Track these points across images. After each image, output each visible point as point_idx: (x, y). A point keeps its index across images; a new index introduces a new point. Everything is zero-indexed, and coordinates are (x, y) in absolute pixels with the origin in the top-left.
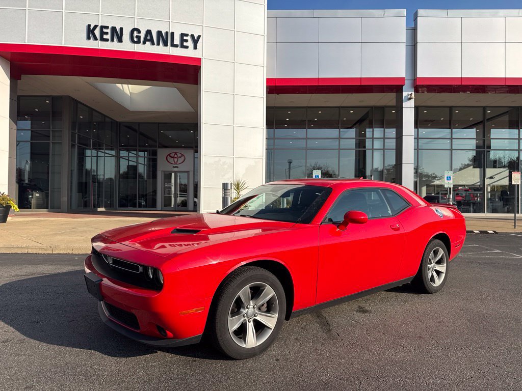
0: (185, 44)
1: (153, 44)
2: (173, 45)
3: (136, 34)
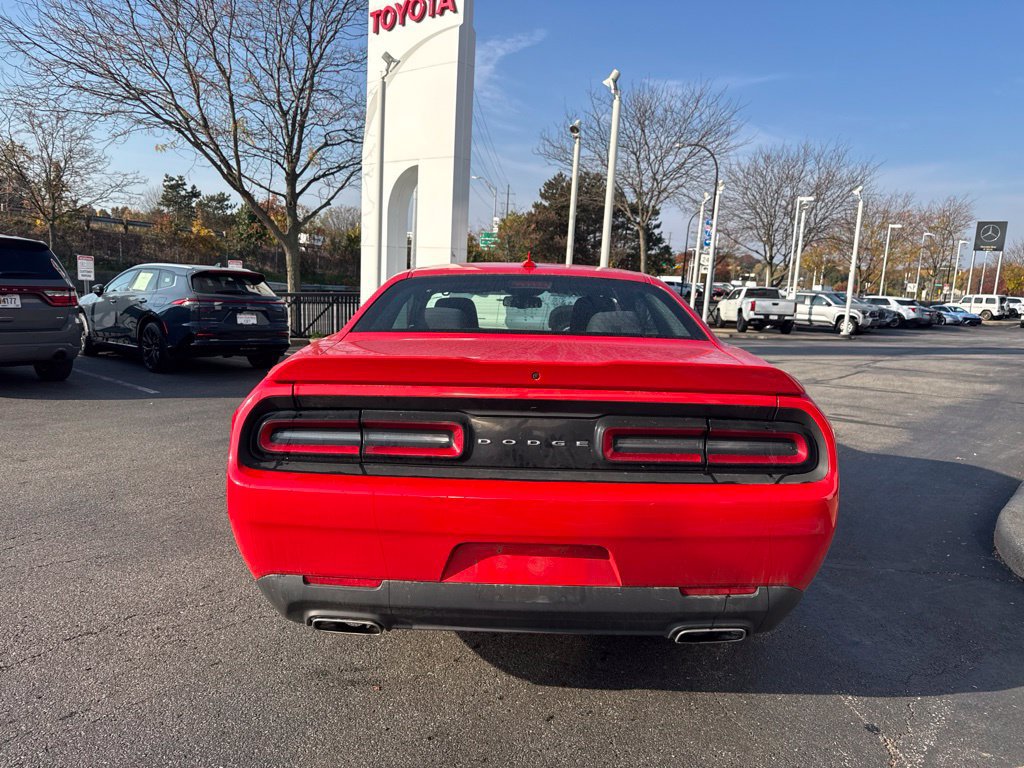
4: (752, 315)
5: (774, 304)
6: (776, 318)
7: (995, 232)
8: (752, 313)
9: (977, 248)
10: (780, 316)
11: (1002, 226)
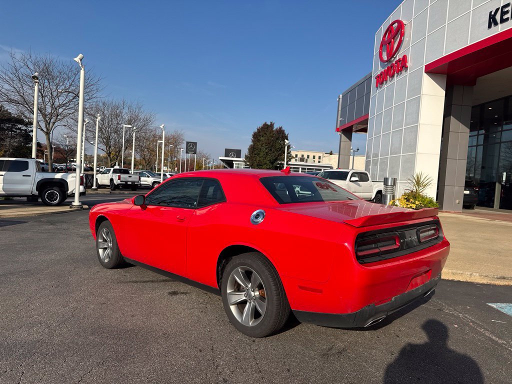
4: (119, 182)
5: (129, 177)
6: (131, 183)
7: (193, 146)
8: (119, 181)
9: (187, 153)
10: (132, 182)
11: (195, 144)
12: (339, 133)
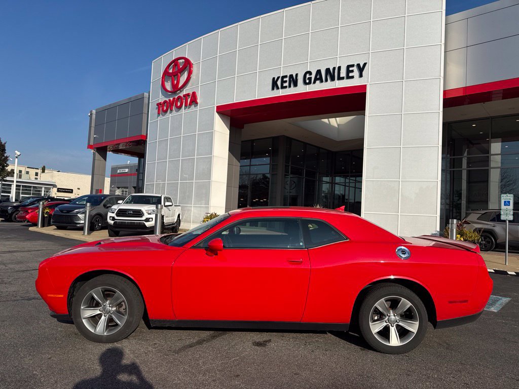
0: (351, 75)
1: (322, 81)
2: (340, 78)
3: (308, 76)
12: (92, 151)
